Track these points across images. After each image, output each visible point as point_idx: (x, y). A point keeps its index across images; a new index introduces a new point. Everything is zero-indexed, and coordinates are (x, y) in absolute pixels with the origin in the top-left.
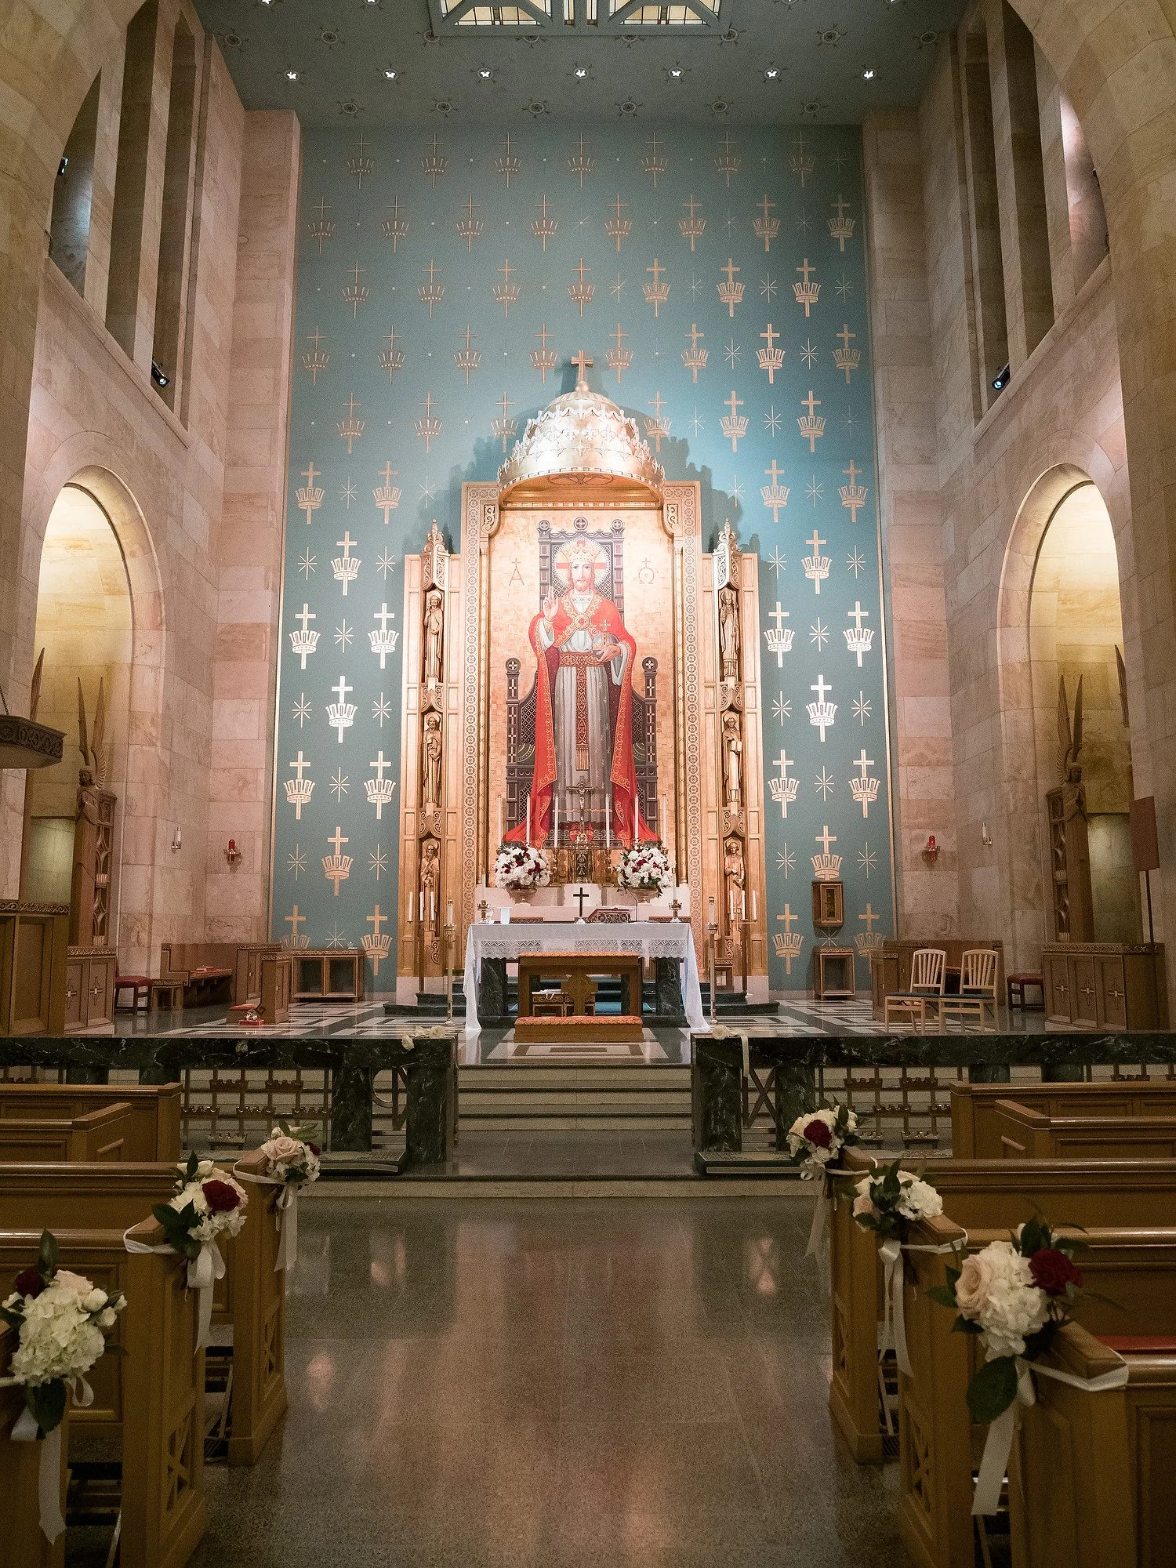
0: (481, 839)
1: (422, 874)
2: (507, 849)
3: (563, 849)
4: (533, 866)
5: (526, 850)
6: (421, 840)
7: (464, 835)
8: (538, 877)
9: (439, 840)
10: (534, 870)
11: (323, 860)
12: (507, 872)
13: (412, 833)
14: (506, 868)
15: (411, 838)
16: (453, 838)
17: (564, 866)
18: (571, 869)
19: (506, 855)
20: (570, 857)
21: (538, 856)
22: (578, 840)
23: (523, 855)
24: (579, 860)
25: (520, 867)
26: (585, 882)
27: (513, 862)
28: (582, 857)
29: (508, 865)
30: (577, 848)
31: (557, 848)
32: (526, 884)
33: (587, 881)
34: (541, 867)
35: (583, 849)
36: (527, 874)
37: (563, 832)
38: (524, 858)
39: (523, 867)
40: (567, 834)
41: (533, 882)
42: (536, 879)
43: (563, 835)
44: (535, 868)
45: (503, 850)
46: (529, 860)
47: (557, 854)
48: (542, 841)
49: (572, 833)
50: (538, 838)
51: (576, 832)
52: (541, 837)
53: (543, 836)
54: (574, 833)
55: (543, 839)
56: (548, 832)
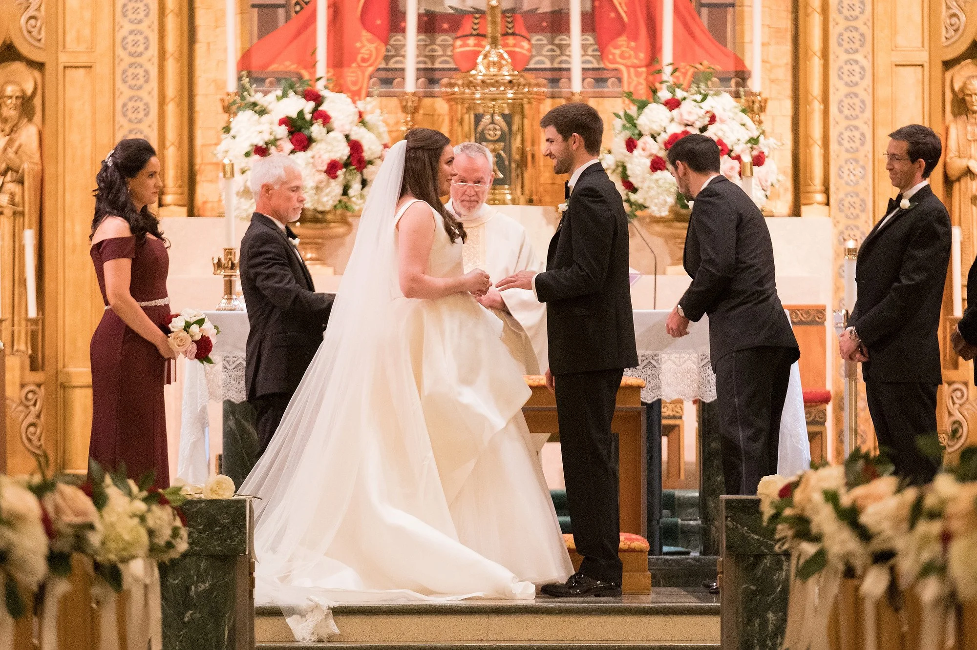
0: (171, 66)
2: (258, 97)
3: (432, 95)
4: (342, 152)
5: (318, 99)
7: (119, 51)
8: (356, 187)
9: (41, 66)
10: (346, 165)
16: (83, 60)
19: (257, 116)
20: (456, 124)
21: (356, 117)
22: (481, 71)
23: (308, 117)
24: (483, 130)
25: (300, 155)
26: (504, 203)
27: (278, 137)
28: (493, 122)
29: (265, 146)
30: (478, 95)
31: (414, 94)
32: (320, 208)
33: (509, 197)
34: (367, 155)
35: (498, 96)
36: (324, 176)
37: (433, 42)
38: (312, 124)
39: (309, 153)
40: (444, 47)
41: (340, 201)
42: (351, 192)
43: (433, 50)
44: (349, 157)
45: (246, 102)
46: (328, 132)
47: (416, 115)
48: (367, 74)
49: (461, 46)
50: (354, 65)
51: (476, 42)
52: (364, 60)
53: (371, 55)
54: (468, 45)
55: (371, 65)
56: (386, 43)
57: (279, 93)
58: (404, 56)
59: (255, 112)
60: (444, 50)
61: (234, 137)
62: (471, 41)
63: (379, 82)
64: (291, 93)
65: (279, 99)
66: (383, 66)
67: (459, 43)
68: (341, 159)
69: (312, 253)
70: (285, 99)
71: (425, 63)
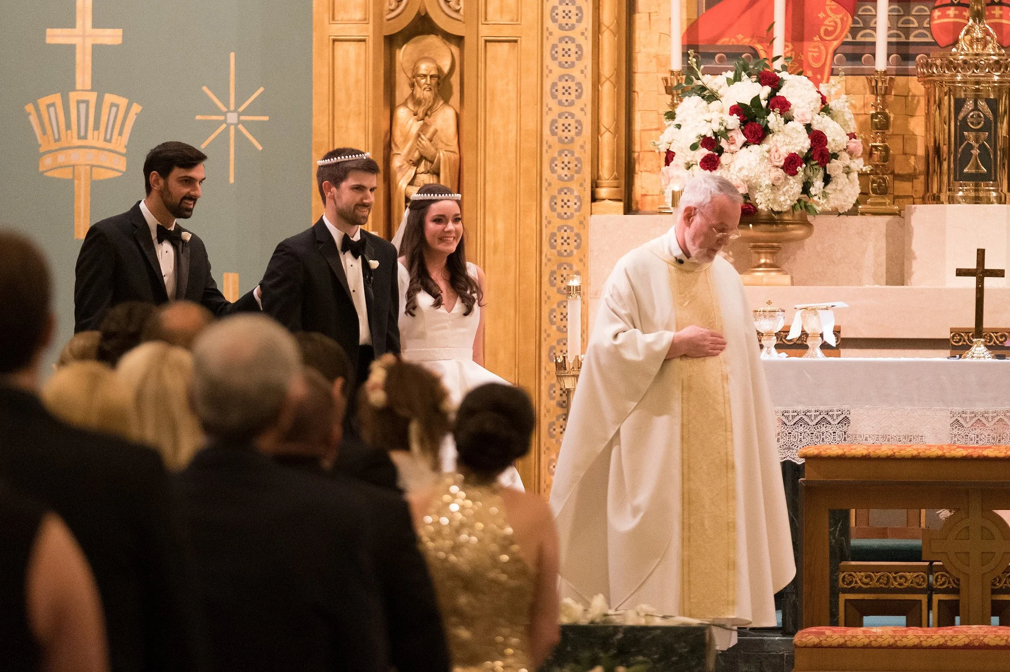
0: (608, 41)
1: (397, 162)
2: (708, 80)
3: (906, 74)
4: (802, 144)
5: (775, 83)
6: (392, 42)
7: (548, 23)
8: (818, 184)
9: (459, 40)
10: (807, 159)
11: (29, 108)
12: (710, 163)
13: (358, 15)
14: (704, 152)
15: (354, 32)
16: (507, 33)
17: (908, 138)
18: (937, 150)
19: (705, 103)
20: (933, 107)
21: (819, 105)
22: (963, 50)
23: (764, 103)
24: (965, 118)
25: (754, 148)
26: (989, 202)
27: (729, 127)
28: (976, 108)
29: (713, 138)
30: (959, 78)
31: (885, 73)
32: (776, 209)
33: (994, 194)
34: (831, 147)
35: (982, 79)
36: (781, 172)
37: (907, 12)
38: (768, 114)
39: (765, 146)
40: (920, 18)
41: (799, 201)
42: (813, 190)
43: (908, 22)
44: (810, 150)
45: (693, 85)
46: (786, 122)
47: (887, 96)
48: (831, 50)
49: (939, 17)
50: (816, 38)
51: (957, 12)
52: (827, 33)
53: (836, 27)
54: (948, 16)
55: (835, 39)
56: (854, 13)
57: (731, 75)
58: (874, 29)
59: (703, 98)
60: (920, 23)
61: (679, 126)
62: (952, 11)
63: (844, 59)
64: (744, 76)
65: (730, 82)
66: (850, 39)
67: (937, 13)
68: (801, 152)
69: (766, 258)
70: (737, 83)
71: (898, 36)
